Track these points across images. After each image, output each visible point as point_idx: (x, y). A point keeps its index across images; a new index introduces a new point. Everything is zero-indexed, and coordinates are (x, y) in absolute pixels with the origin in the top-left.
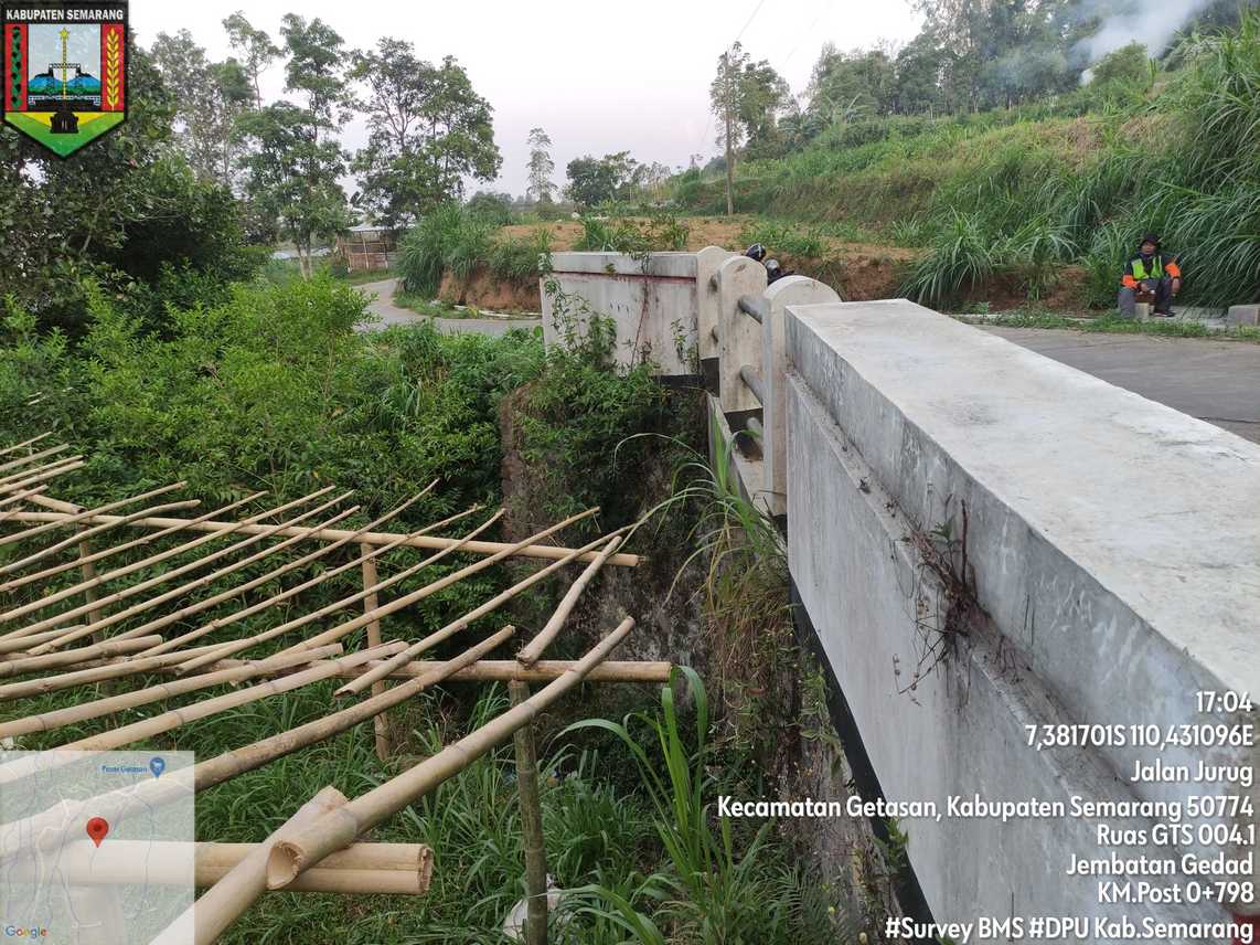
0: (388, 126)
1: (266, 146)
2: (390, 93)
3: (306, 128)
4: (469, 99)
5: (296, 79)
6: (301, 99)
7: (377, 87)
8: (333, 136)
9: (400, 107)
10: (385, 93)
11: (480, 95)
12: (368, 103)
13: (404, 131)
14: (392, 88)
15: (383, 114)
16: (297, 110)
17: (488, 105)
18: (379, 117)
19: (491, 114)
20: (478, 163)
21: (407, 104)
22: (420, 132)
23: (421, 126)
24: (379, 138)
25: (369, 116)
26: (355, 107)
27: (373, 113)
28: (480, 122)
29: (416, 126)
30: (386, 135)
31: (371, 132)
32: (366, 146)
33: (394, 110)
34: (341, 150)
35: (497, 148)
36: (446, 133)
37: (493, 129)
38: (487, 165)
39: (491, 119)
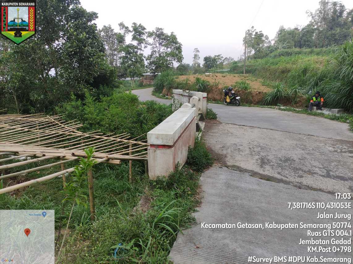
0: (156, 49)
1: (126, 54)
2: (157, 41)
3: (135, 50)
4: (176, 43)
5: (134, 38)
6: (135, 43)
7: (154, 39)
8: (142, 52)
9: (159, 44)
10: (156, 41)
11: (179, 42)
12: (151, 43)
13: (160, 50)
14: (157, 40)
15: (155, 46)
16: (134, 46)
17: (181, 44)
18: (153, 47)
19: (182, 46)
20: (178, 59)
21: (161, 43)
22: (164, 51)
23: (164, 49)
24: (153, 52)
25: (152, 47)
26: (148, 44)
27: (152, 46)
28: (179, 49)
29: (162, 49)
30: (155, 51)
31: (151, 51)
32: (150, 54)
33: (158, 45)
34: (143, 55)
35: (182, 55)
36: (170, 51)
37: (182, 50)
38: (180, 59)
39: (182, 48)
